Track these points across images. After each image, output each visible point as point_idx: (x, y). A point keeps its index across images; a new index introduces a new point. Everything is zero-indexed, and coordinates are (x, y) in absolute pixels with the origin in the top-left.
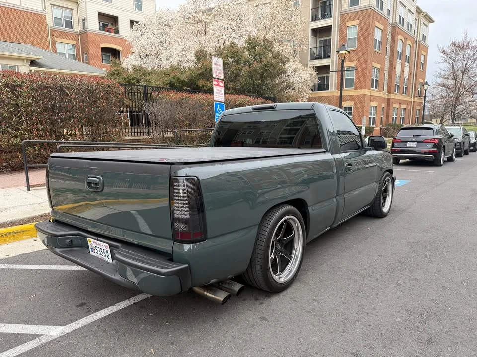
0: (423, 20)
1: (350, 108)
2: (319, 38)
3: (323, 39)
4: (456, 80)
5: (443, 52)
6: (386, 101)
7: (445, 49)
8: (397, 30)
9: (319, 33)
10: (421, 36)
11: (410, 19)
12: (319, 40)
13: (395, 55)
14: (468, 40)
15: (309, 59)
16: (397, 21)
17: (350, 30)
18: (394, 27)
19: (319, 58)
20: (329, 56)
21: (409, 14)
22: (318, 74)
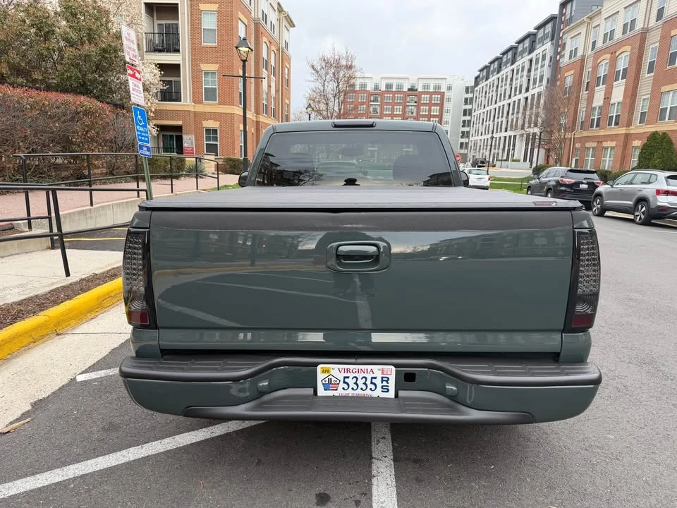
0: (285, 23)
1: (215, 131)
2: (157, 19)
3: (164, 22)
4: (327, 104)
5: (313, 67)
6: (255, 124)
7: (315, 63)
8: (261, 29)
9: (157, 12)
10: (284, 42)
11: (273, 17)
12: (157, 22)
13: (261, 62)
14: (337, 57)
15: (145, 50)
16: (260, 16)
17: (206, 16)
18: (257, 25)
19: (160, 51)
20: (178, 51)
21: (271, 9)
22: (164, 76)
